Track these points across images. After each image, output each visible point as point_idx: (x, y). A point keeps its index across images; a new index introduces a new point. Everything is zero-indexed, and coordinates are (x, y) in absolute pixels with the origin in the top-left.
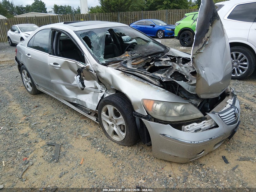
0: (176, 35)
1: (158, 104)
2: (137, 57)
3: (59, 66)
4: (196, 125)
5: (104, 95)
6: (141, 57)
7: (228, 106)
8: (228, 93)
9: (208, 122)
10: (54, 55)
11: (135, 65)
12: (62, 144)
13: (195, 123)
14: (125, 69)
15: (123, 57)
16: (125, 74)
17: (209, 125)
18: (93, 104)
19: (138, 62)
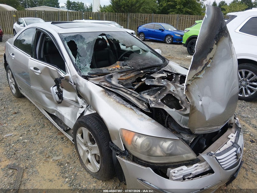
0: (184, 42)
1: (140, 137)
2: (128, 70)
3: (39, 71)
4: (185, 170)
5: (84, 111)
6: (132, 71)
7: (229, 143)
8: (231, 125)
9: (201, 166)
10: (36, 58)
11: (123, 80)
12: (27, 168)
13: (184, 166)
14: (108, 85)
15: (110, 68)
16: (106, 93)
17: (203, 169)
18: (71, 120)
19: (127, 77)
